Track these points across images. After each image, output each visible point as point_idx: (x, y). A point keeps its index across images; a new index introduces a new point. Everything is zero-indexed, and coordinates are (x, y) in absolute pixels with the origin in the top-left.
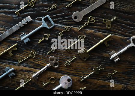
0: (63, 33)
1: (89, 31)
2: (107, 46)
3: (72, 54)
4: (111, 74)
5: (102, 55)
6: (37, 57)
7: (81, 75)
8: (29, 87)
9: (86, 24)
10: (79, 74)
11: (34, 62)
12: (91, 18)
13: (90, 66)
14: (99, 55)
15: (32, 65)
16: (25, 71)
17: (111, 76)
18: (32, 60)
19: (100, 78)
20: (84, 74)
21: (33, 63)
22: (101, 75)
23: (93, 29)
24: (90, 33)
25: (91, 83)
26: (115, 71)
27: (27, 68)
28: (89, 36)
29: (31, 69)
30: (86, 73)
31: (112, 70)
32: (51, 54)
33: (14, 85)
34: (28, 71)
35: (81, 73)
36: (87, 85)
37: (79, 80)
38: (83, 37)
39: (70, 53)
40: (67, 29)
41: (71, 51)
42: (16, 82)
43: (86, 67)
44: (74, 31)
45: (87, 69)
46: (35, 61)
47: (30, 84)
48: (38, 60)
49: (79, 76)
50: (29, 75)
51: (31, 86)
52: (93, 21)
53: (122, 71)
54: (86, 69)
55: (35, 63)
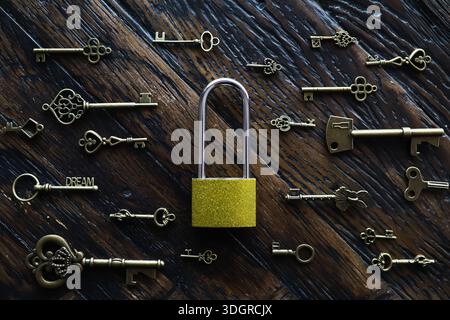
0: (323, 41)
1: (393, 83)
2: (412, 152)
3: (309, 110)
4: (373, 234)
5: (384, 170)
6: (214, 56)
7: (296, 184)
8: (138, 121)
9: (399, 61)
10: (292, 176)
11: (197, 64)
12: (419, 53)
13: (334, 176)
14: (376, 161)
15: (186, 69)
16: (157, 72)
17: (372, 239)
18: (193, 55)
19: (338, 226)
20: (305, 187)
21: (193, 65)
22: (345, 219)
23: (406, 84)
24: (392, 92)
25: (307, 222)
26: (389, 233)
27: (165, 68)
28: (384, 96)
29: (175, 76)
30: (312, 187)
31: (384, 226)
32: (256, 75)
33: (102, 88)
34: (163, 77)
35: (299, 177)
36: (294, 219)
37: (282, 194)
38: (369, 88)
39: (306, 107)
40: (341, 39)
41: (312, 102)
42: (113, 85)
43: (321, 171)
44: (354, 55)
45: (320, 178)
46: (201, 63)
47: (147, 114)
48: (211, 67)
49: (288, 181)
50: (160, 88)
51: (146, 121)
52: (421, 65)
53: (405, 247)
54: (317, 175)
55: (196, 68)
